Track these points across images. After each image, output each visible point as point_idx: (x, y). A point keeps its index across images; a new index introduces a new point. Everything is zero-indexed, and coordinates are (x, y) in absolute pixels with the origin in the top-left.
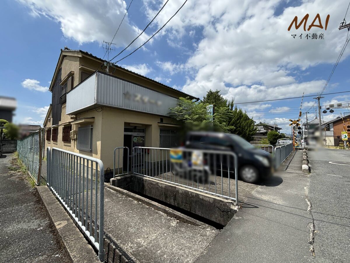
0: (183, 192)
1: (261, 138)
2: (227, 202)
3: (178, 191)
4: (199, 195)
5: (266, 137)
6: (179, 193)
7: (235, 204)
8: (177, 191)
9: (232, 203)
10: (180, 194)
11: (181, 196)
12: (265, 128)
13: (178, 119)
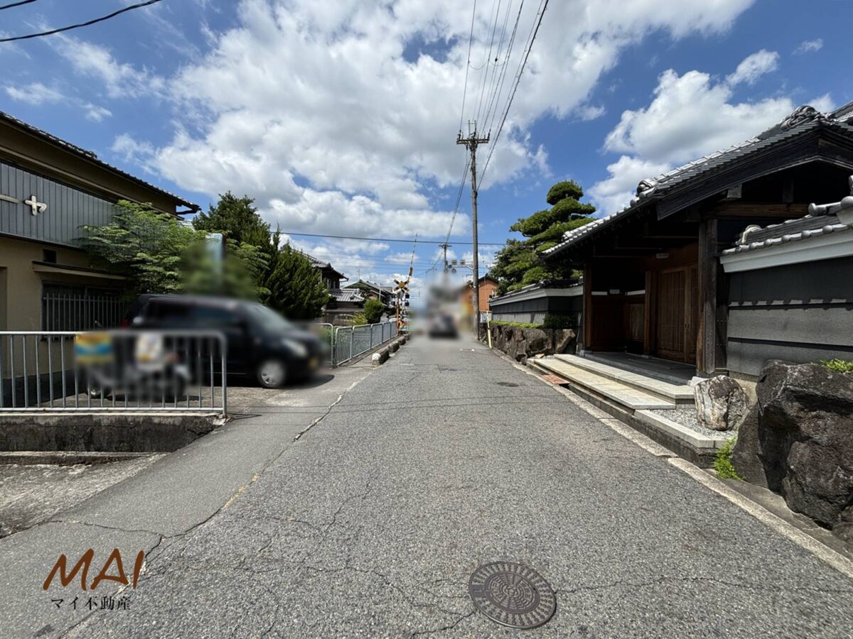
0: (114, 421)
1: (353, 313)
2: (207, 417)
3: (98, 424)
4: (153, 418)
5: (363, 310)
6: (100, 425)
7: (221, 416)
8: (96, 423)
9: (215, 416)
10: (104, 428)
11: (106, 431)
12: (363, 293)
13: (112, 260)
